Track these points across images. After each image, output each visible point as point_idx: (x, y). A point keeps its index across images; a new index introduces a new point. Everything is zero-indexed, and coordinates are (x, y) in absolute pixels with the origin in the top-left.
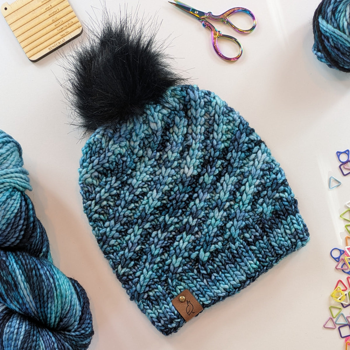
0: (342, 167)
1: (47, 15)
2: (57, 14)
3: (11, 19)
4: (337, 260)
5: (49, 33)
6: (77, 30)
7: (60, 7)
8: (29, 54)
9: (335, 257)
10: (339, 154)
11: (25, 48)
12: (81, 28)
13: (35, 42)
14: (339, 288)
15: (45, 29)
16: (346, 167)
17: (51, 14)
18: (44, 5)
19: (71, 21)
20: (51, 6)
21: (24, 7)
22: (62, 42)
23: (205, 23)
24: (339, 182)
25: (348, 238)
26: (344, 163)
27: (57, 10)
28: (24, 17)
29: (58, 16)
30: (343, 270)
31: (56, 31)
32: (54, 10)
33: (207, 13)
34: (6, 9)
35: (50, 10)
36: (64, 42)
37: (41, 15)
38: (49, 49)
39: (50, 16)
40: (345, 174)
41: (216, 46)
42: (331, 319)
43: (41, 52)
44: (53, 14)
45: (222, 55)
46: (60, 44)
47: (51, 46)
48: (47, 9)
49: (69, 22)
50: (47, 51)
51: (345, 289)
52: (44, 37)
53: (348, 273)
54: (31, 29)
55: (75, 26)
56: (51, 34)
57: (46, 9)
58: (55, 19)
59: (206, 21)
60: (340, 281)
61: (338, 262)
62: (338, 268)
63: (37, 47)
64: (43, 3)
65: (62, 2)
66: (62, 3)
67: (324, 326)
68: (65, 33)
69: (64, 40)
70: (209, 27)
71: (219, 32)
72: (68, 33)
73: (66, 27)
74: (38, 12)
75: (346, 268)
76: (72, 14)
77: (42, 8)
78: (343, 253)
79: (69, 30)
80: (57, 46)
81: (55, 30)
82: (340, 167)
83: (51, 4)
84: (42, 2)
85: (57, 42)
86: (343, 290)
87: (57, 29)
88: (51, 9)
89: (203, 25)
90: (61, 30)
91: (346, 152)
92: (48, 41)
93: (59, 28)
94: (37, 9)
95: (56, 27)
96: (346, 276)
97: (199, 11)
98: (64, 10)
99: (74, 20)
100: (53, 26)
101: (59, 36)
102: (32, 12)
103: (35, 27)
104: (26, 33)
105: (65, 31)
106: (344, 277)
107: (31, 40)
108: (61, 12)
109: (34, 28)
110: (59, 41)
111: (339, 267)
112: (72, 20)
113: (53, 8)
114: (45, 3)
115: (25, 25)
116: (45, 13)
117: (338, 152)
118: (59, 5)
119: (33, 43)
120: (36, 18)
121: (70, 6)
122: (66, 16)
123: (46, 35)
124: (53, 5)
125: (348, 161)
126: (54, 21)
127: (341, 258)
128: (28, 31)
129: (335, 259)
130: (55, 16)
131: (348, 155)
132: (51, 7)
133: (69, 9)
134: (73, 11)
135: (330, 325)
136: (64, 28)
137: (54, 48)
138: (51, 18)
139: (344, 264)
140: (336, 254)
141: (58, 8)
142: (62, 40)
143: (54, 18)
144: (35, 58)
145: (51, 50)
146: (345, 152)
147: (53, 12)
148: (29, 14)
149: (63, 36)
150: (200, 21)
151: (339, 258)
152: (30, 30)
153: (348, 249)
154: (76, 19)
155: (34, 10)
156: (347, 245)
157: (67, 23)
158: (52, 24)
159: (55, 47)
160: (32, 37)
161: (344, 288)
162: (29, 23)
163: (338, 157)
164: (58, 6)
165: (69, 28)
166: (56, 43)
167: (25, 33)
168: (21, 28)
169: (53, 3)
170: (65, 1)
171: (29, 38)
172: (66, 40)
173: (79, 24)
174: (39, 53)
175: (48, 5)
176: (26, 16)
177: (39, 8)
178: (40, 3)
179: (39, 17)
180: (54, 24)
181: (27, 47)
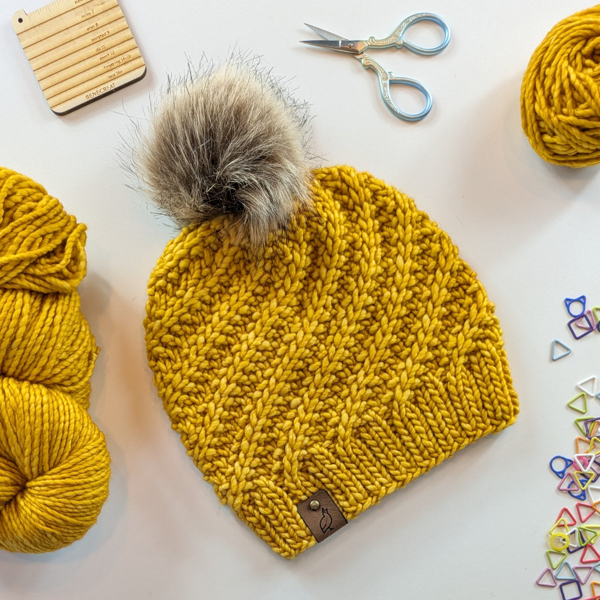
0: (572, 325)
1: (88, 39)
2: (107, 39)
3: (29, 39)
4: (560, 475)
5: (90, 70)
6: (137, 71)
7: (111, 28)
8: (52, 101)
9: (557, 470)
10: (568, 302)
11: (47, 90)
12: (143, 69)
13: (64, 83)
14: (563, 520)
15: (83, 62)
16: (579, 325)
17: (96, 38)
18: (86, 22)
19: (128, 54)
20: (97, 24)
21: (52, 21)
22: (109, 87)
24: (567, 349)
25: (580, 439)
26: (577, 318)
27: (107, 34)
28: (50, 38)
29: (107, 43)
30: (569, 492)
31: (100, 69)
32: (101, 32)
34: (20, 20)
35: (95, 31)
36: (112, 89)
37: (79, 39)
38: (87, 96)
39: (95, 41)
40: (578, 335)
42: (548, 571)
43: (73, 100)
44: (98, 39)
46: (106, 92)
47: (91, 92)
48: (90, 30)
49: (125, 56)
50: (82, 99)
51: (573, 522)
52: (79, 75)
53: (578, 498)
54: (60, 61)
55: (133, 63)
56: (92, 72)
57: (88, 29)
58: (101, 48)
60: (565, 510)
61: (562, 478)
62: (561, 488)
63: (66, 90)
64: (84, 18)
65: (115, 20)
66: (115, 22)
67: (538, 584)
68: (116, 74)
69: (113, 85)
72: (121, 74)
73: (118, 64)
74: (74, 33)
75: (575, 488)
76: (132, 43)
77: (82, 27)
78: (571, 465)
79: (124, 69)
80: (101, 94)
81: (100, 66)
82: (569, 325)
83: (98, 22)
84: (82, 17)
85: (102, 87)
86: (569, 525)
87: (103, 64)
88: (97, 30)
90: (109, 68)
91: (582, 300)
92: (86, 83)
93: (106, 64)
94: (73, 28)
95: (102, 61)
96: (576, 502)
98: (119, 34)
99: (133, 54)
100: (97, 59)
101: (105, 77)
102: (64, 31)
103: (67, 58)
104: (51, 65)
105: (116, 70)
106: (571, 504)
107: (57, 78)
108: (112, 37)
109: (64, 59)
110: (105, 86)
111: (565, 486)
112: (130, 53)
113: (100, 29)
114: (88, 19)
115: (50, 52)
116: (86, 36)
117: (567, 300)
118: (111, 25)
119: (60, 84)
120: (70, 43)
121: (129, 29)
122: (120, 45)
123: (85, 73)
124: (100, 25)
125: (582, 316)
126: (100, 51)
127: (566, 472)
128: (54, 63)
129: (557, 473)
130: (102, 43)
131: (584, 304)
132: (96, 27)
133: (128, 33)
134: (132, 38)
135: (547, 581)
136: (115, 65)
137: (95, 96)
138: (95, 44)
139: (573, 482)
140: (559, 466)
141: (109, 30)
142: (109, 84)
143: (100, 45)
144: (61, 109)
145: (90, 99)
146: (578, 300)
147: (98, 35)
148: (59, 34)
149: (112, 78)
151: (563, 472)
152: (58, 61)
153: (579, 458)
154: (136, 52)
155: (67, 29)
156: (577, 452)
157: (120, 56)
158: (96, 56)
159: (97, 96)
160: (60, 73)
161: (571, 522)
162: (57, 49)
163: (568, 307)
164: (108, 26)
165: (124, 66)
166: (99, 89)
167: (49, 66)
168: (43, 55)
169: (101, 20)
170: (121, 20)
171: (55, 75)
172: (117, 86)
173: (140, 61)
174: (69, 102)
175: (92, 23)
176: (54, 36)
177: (77, 26)
178: (79, 19)
179: (75, 40)
180: (98, 55)
181: (49, 89)
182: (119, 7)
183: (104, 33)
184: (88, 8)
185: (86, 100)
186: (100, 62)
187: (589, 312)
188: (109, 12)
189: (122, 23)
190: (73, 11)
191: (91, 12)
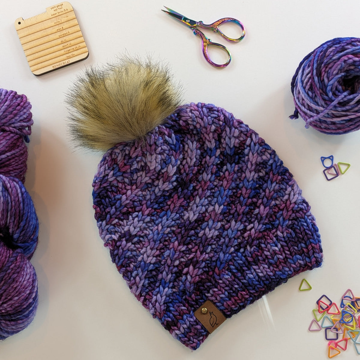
0: (326, 172)
1: (57, 35)
2: (67, 36)
3: (23, 33)
5: (56, 53)
6: (83, 54)
7: (70, 30)
8: (33, 68)
10: (323, 159)
12: (87, 54)
13: (41, 58)
15: (53, 48)
16: (329, 172)
18: (56, 26)
19: (79, 45)
20: (62, 28)
21: (37, 24)
22: (66, 62)
23: (196, 31)
26: (328, 168)
27: (68, 33)
28: (35, 33)
29: (67, 38)
31: (62, 52)
32: (64, 32)
33: (198, 21)
34: (19, 23)
35: (61, 31)
36: (68, 63)
37: (52, 35)
38: (53, 67)
39: (60, 37)
40: (329, 178)
41: (206, 53)
43: (45, 68)
44: (62, 36)
45: (212, 62)
46: (64, 65)
47: (56, 64)
48: (59, 30)
49: (77, 46)
50: (50, 68)
52: (50, 55)
55: (82, 50)
57: (57, 30)
58: (64, 41)
59: (197, 29)
63: (42, 63)
64: (56, 24)
65: (74, 26)
68: (71, 56)
70: (200, 35)
71: (209, 40)
72: (74, 55)
73: (73, 50)
74: (49, 31)
76: (82, 39)
77: (54, 29)
79: (75, 53)
80: (61, 66)
81: (62, 50)
82: (324, 172)
83: (63, 27)
84: (55, 23)
85: (62, 62)
87: (64, 50)
89: (194, 32)
90: (67, 52)
91: (331, 158)
92: (53, 59)
93: (66, 50)
94: (49, 29)
97: (190, 20)
98: (75, 34)
100: (61, 47)
101: (64, 57)
102: (44, 30)
103: (44, 45)
104: (34, 48)
105: (72, 53)
108: (71, 35)
109: (42, 45)
110: (64, 62)
112: (80, 45)
113: (64, 30)
115: (34, 41)
116: (56, 33)
117: (322, 157)
118: (71, 28)
119: (38, 59)
120: (47, 37)
121: (81, 31)
122: (75, 40)
123: (53, 54)
124: (64, 27)
125: (332, 167)
126: (63, 42)
128: (36, 47)
130: (65, 38)
131: (332, 160)
134: (82, 36)
136: (71, 51)
137: (58, 67)
138: (61, 39)
141: (69, 31)
142: (67, 61)
143: (63, 39)
144: (38, 73)
145: (55, 68)
146: (329, 158)
147: (63, 34)
148: (41, 31)
149: (69, 58)
150: (192, 29)
152: (39, 46)
154: (83, 44)
155: (46, 29)
157: (75, 46)
158: (60, 45)
159: (59, 67)
160: (39, 53)
162: (39, 39)
163: (323, 161)
164: (69, 29)
165: (76, 51)
166: (60, 63)
168: (30, 43)
169: (65, 26)
170: (77, 26)
171: (36, 54)
172: (71, 62)
173: (86, 49)
174: (42, 69)
175: (60, 27)
176: (38, 33)
177: (51, 28)
178: (53, 24)
179: (49, 36)
180: (62, 45)
181: (32, 61)
182: (76, 19)
183: (66, 33)
184: (59, 19)
185: (52, 69)
186: (63, 48)
187: (336, 165)
188: (70, 21)
189: (78, 28)
190: (50, 20)
191: (60, 21)
